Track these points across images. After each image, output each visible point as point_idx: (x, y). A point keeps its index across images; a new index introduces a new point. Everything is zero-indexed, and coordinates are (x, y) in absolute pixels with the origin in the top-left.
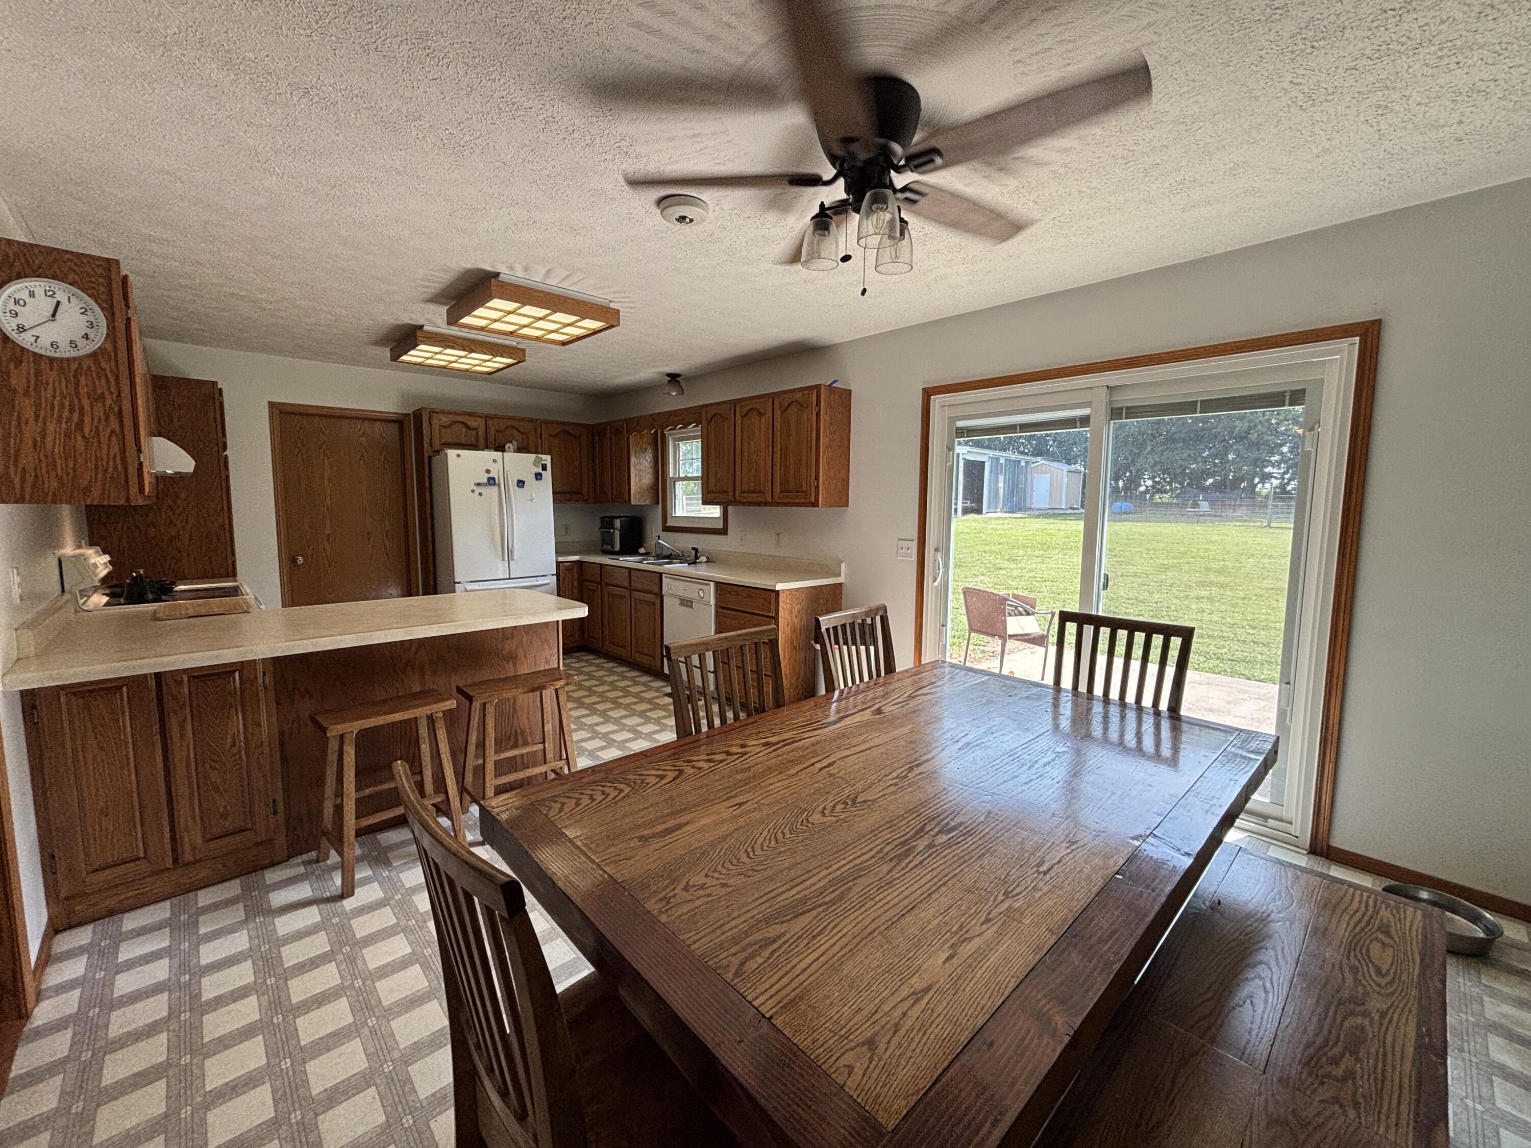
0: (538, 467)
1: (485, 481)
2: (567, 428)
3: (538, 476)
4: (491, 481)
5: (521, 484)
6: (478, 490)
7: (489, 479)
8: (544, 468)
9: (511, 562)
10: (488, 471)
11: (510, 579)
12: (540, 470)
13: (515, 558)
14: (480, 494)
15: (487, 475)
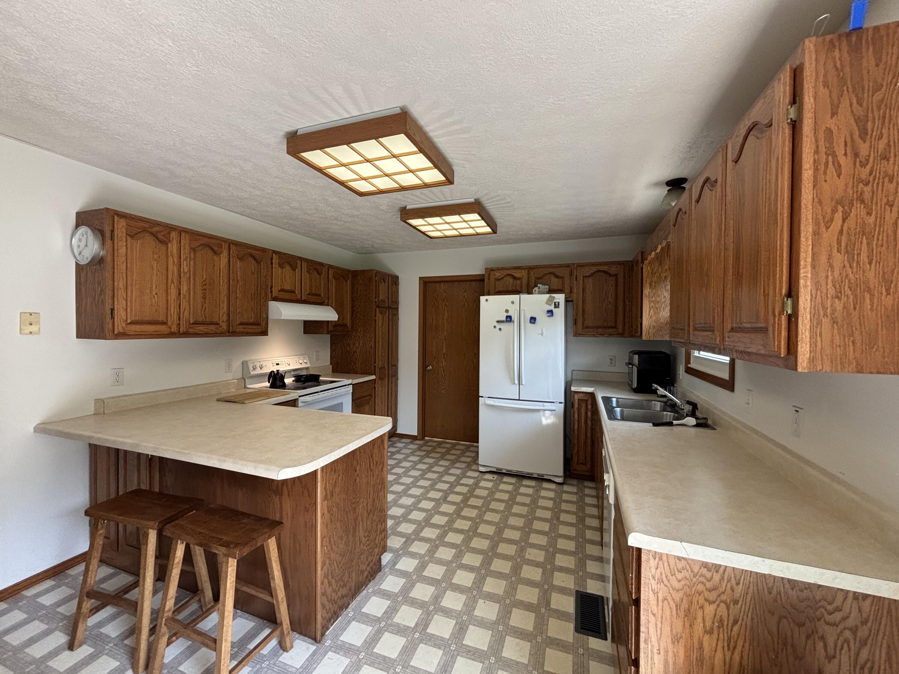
0: (550, 305)
1: (504, 319)
2: (605, 268)
3: (550, 313)
4: (509, 319)
5: (533, 320)
6: (498, 326)
7: (507, 317)
8: (557, 306)
9: (521, 386)
10: (507, 311)
11: (519, 400)
12: (552, 307)
13: (523, 383)
14: (500, 329)
15: (506, 314)
